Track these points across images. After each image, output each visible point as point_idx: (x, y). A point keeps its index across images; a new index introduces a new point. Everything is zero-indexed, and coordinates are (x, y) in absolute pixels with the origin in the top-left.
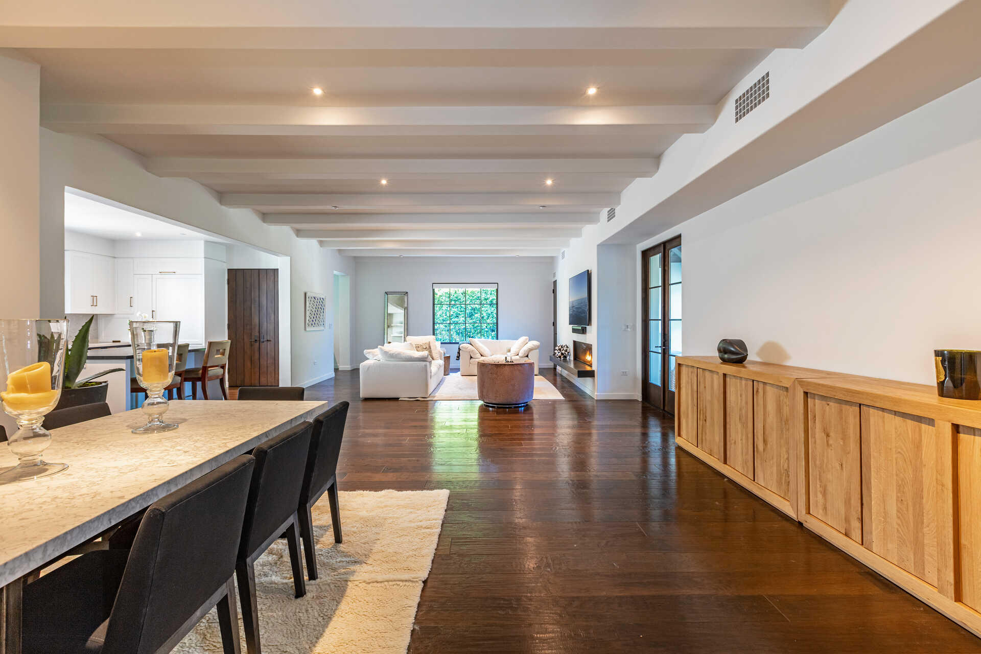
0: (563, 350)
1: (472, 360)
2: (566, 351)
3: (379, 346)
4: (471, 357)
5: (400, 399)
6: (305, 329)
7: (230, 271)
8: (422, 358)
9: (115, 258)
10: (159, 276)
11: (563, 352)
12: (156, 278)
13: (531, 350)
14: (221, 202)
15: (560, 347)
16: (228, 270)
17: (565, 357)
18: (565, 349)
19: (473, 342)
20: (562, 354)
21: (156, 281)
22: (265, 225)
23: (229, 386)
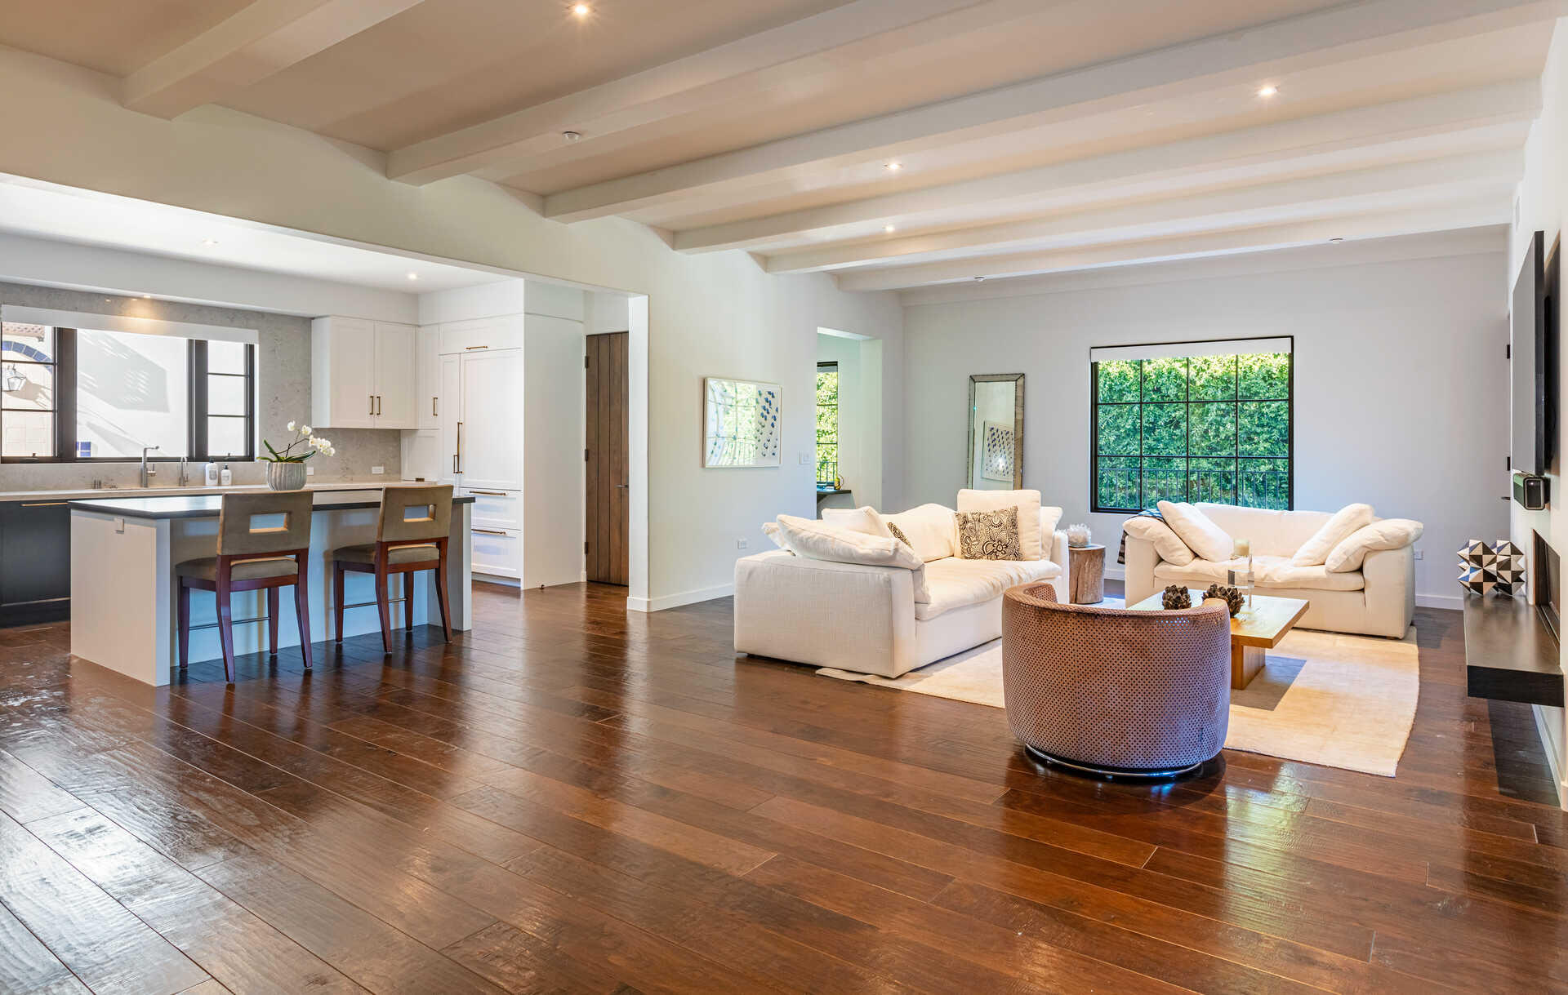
0: (1494, 561)
1: (1162, 566)
2: (1506, 565)
3: (781, 516)
4: (1160, 560)
5: (818, 672)
6: (703, 465)
7: (590, 338)
8: (878, 560)
9: (419, 326)
10: (469, 356)
11: (1493, 568)
12: (465, 360)
13: (1370, 550)
14: (387, 171)
15: (1478, 551)
16: (587, 336)
17: (1507, 588)
18: (1500, 559)
19: (1168, 513)
20: (1488, 577)
21: (465, 363)
22: (549, 223)
23: (589, 581)
